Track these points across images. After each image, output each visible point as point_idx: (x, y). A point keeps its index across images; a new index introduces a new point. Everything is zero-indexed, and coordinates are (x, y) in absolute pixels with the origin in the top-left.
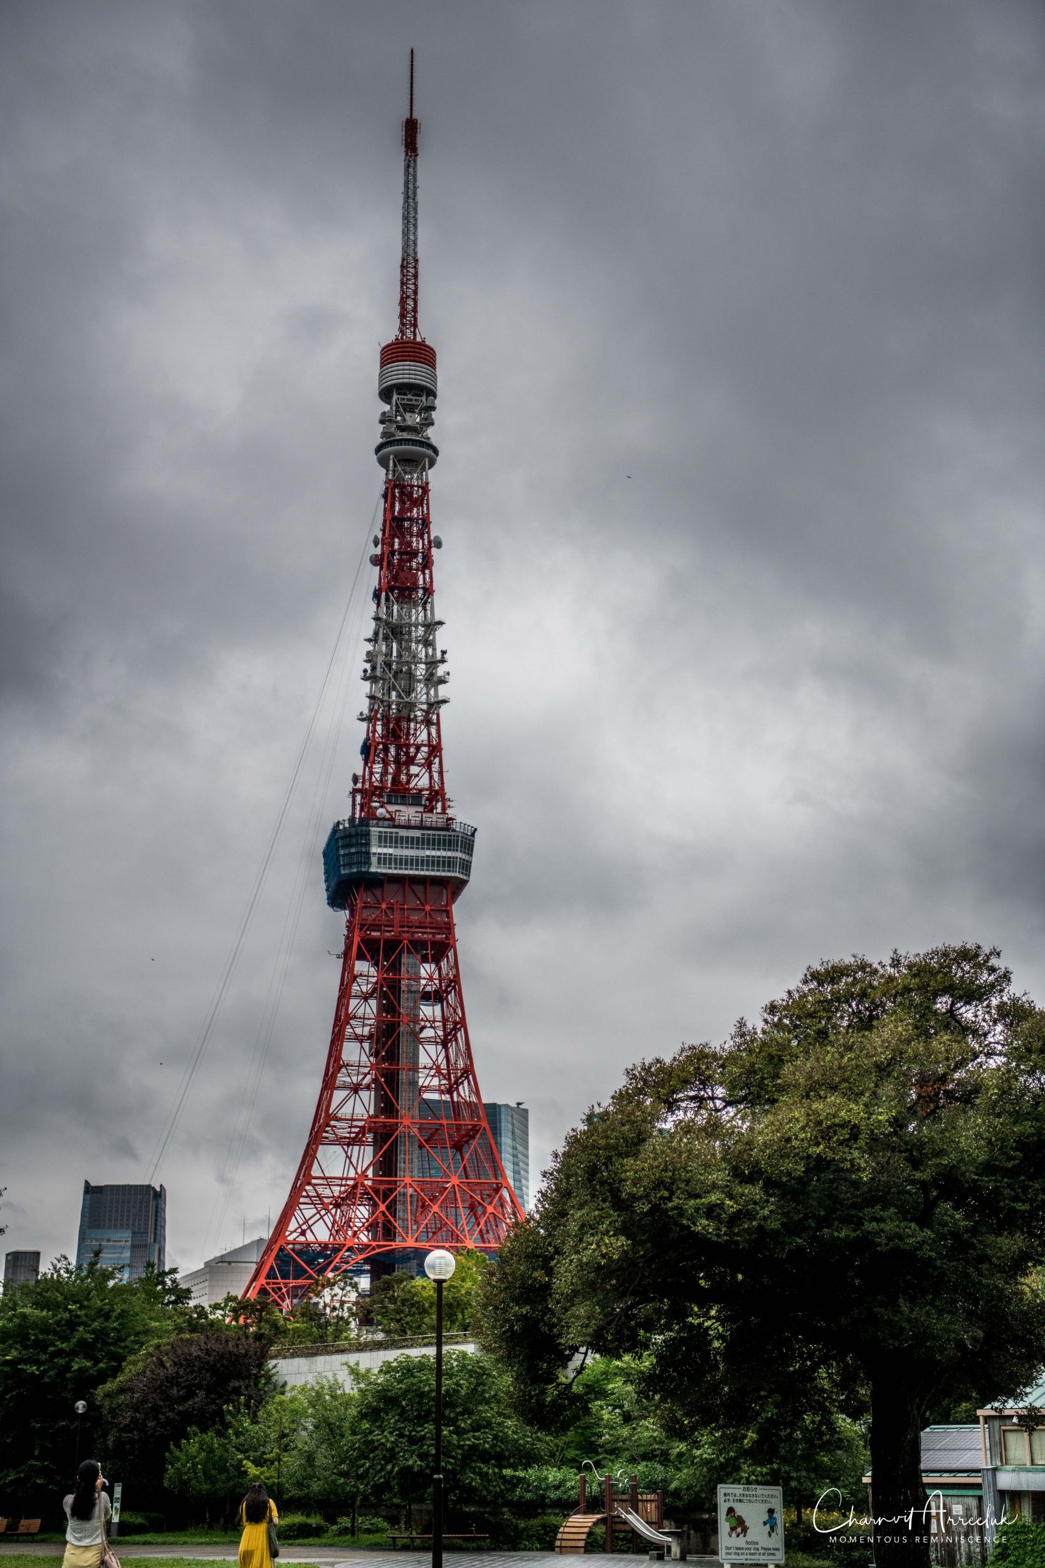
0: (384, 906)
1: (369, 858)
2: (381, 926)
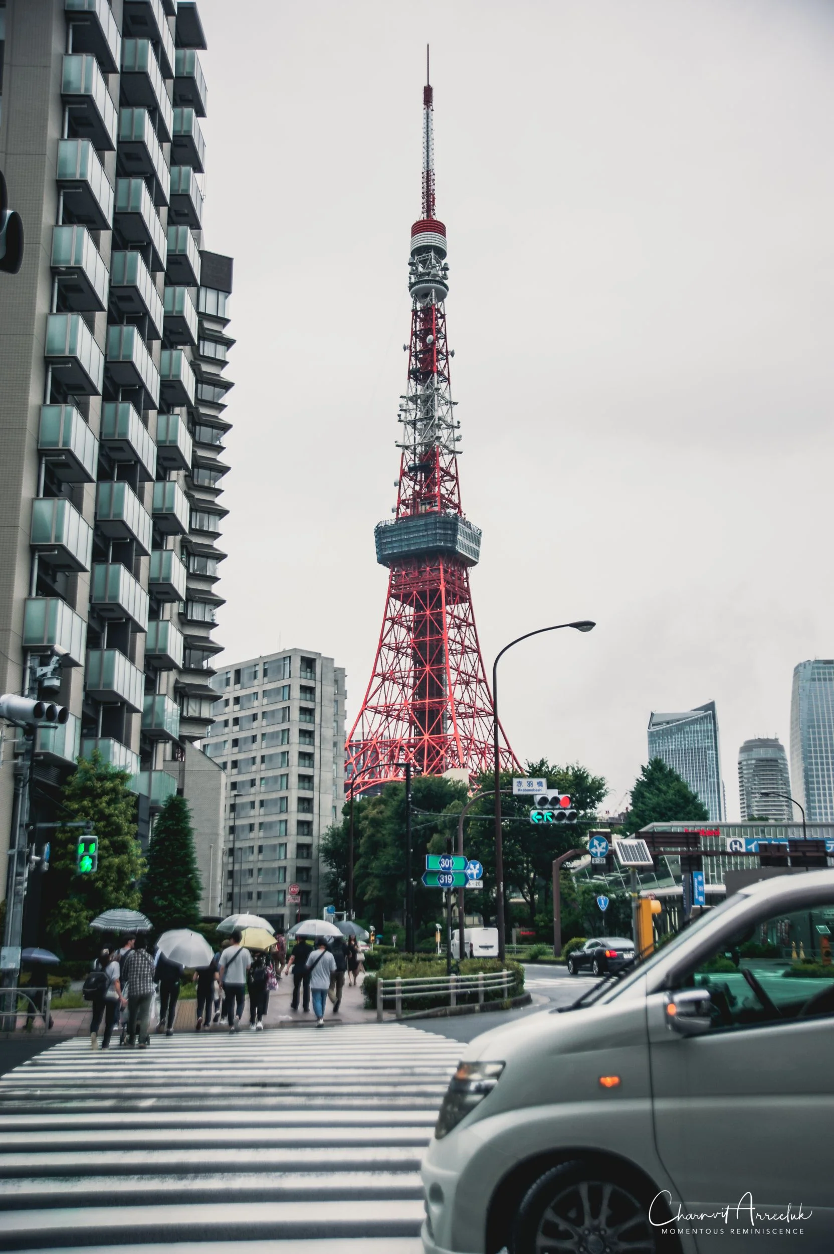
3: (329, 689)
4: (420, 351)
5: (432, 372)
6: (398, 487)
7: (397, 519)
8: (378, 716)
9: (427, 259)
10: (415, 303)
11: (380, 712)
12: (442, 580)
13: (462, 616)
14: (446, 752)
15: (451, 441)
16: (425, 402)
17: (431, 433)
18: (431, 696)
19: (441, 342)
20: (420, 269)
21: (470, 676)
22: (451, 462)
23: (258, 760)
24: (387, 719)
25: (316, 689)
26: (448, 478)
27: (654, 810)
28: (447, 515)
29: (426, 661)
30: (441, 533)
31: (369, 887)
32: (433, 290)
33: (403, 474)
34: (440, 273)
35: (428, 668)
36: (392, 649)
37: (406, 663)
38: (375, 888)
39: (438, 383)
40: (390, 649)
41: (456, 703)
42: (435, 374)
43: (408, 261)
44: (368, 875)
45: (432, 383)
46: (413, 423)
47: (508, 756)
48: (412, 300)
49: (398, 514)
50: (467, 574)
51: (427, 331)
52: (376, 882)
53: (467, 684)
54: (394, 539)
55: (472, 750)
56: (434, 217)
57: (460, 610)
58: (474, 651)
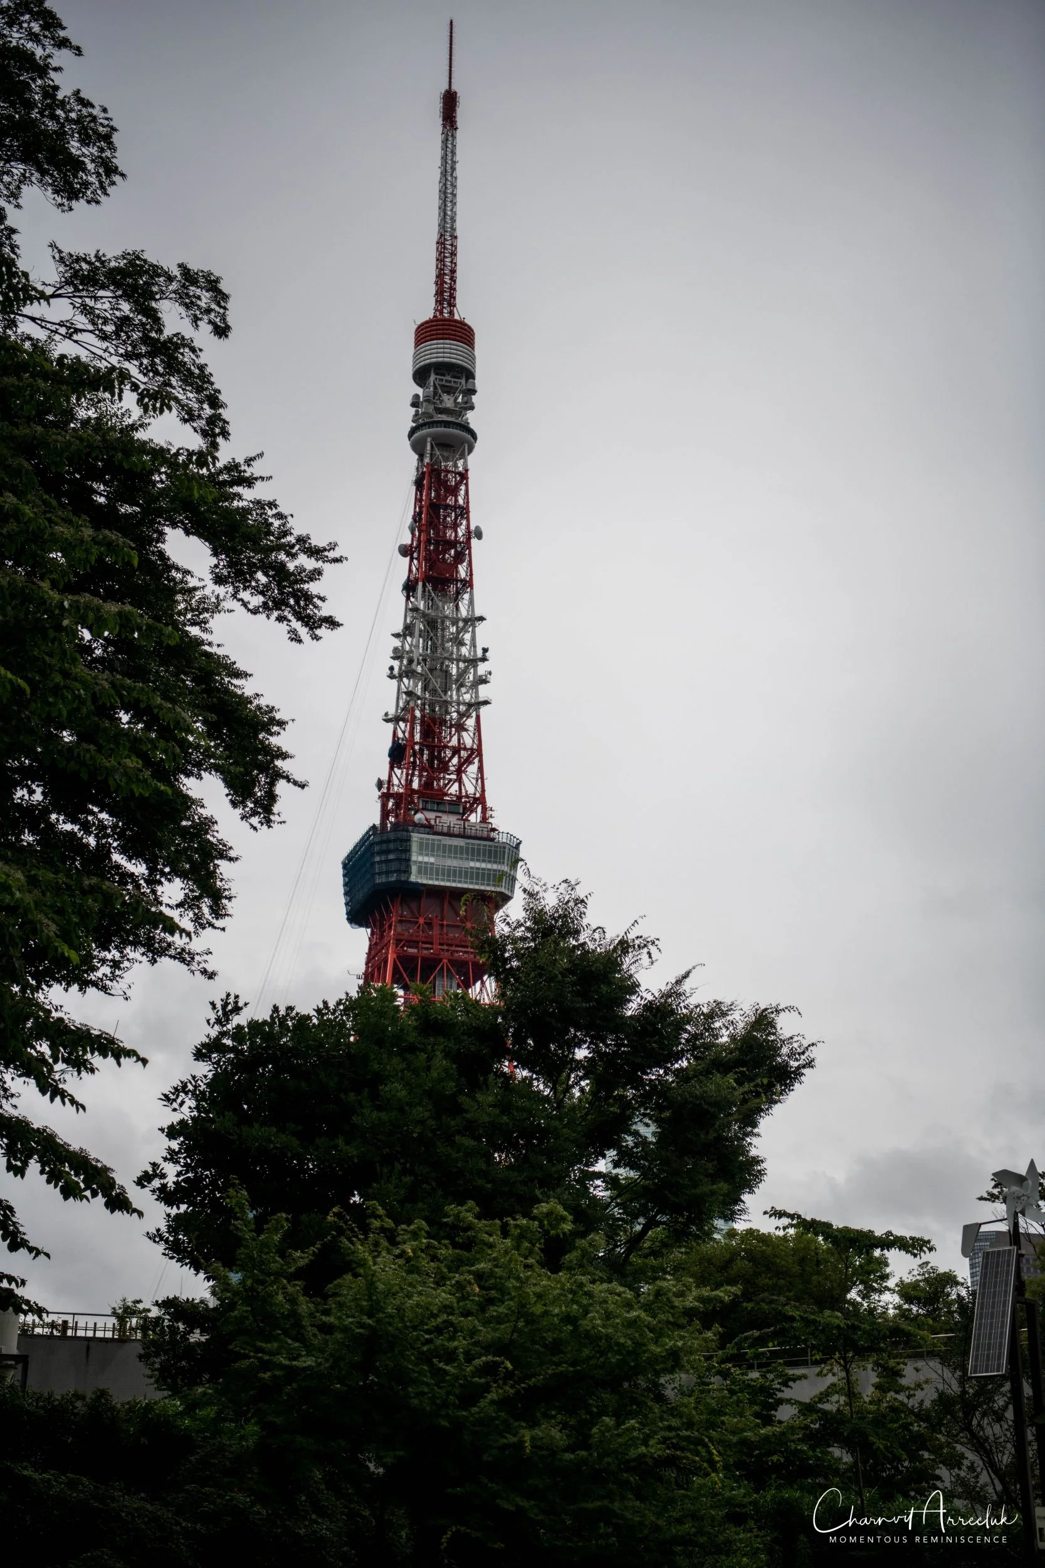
0: (421, 921)
1: (408, 867)
2: (418, 942)
56: (453, 313)
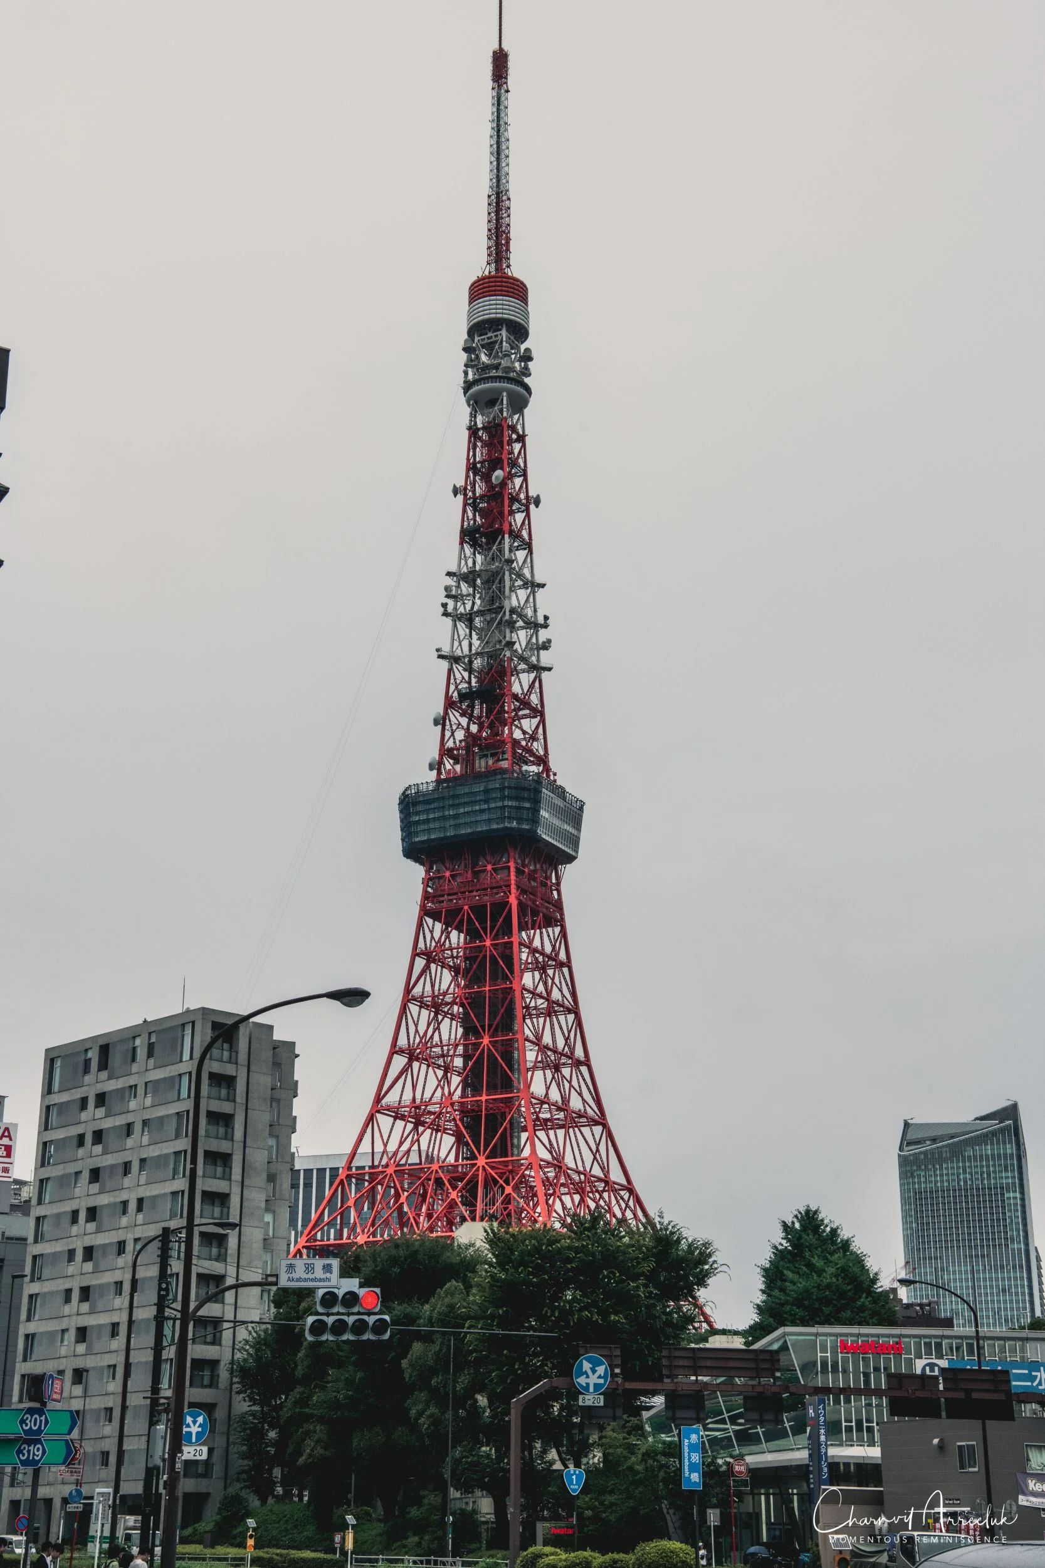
3: (263, 1080)
4: (482, 497)
5: (500, 532)
6: (440, 727)
7: (439, 781)
8: (400, 1124)
9: (496, 342)
10: (473, 416)
11: (403, 1118)
12: (513, 887)
13: (548, 949)
14: (516, 1188)
15: (531, 649)
16: (488, 583)
17: (498, 636)
18: (492, 1088)
19: (518, 481)
20: (484, 358)
21: (562, 1054)
22: (532, 686)
23: (132, 1206)
24: (416, 1128)
25: (238, 1079)
26: (527, 712)
27: (798, 1302)
28: (524, 775)
29: (483, 1027)
30: (511, 807)
31: (308, 1441)
32: (505, 394)
33: (449, 704)
34: (517, 365)
35: (486, 1040)
36: (427, 1007)
37: (450, 1030)
38: (317, 1442)
39: (511, 551)
40: (422, 1005)
41: (534, 1101)
42: (507, 536)
43: (461, 344)
44: (307, 1418)
45: (501, 550)
46: (469, 619)
47: (626, 1197)
48: (468, 410)
49: (439, 773)
50: (558, 878)
51: (495, 463)
52: (320, 1430)
53: (557, 1068)
54: (431, 816)
55: (562, 1185)
56: (508, 271)
57: (543, 939)
58: (569, 1011)
